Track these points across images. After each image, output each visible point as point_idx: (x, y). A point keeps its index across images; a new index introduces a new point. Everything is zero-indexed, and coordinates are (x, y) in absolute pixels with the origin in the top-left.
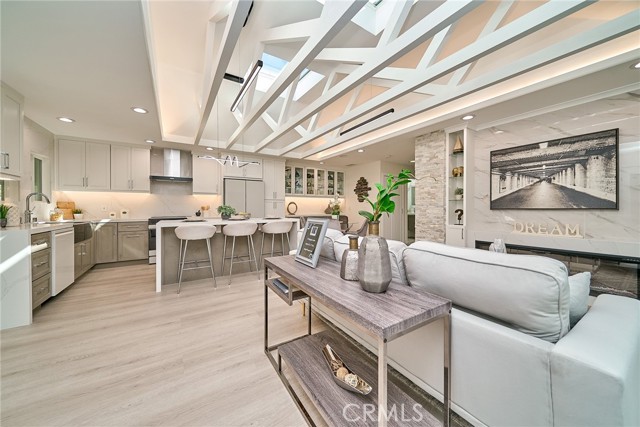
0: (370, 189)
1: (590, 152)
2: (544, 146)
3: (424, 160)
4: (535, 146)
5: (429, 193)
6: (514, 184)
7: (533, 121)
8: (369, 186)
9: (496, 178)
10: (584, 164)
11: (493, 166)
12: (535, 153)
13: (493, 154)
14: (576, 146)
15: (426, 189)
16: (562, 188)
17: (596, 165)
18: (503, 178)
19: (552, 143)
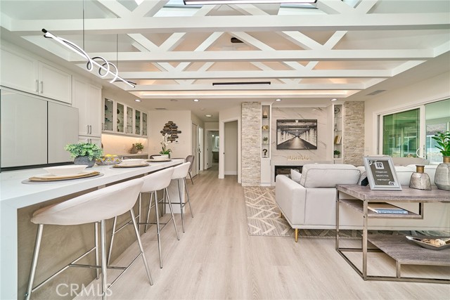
0: (180, 132)
1: (310, 127)
2: (297, 121)
3: (248, 118)
4: (294, 121)
5: (252, 139)
6: (287, 137)
7: (293, 109)
8: (178, 130)
9: (279, 133)
10: (309, 131)
11: (278, 127)
12: (294, 124)
13: (278, 121)
14: (307, 124)
15: (250, 137)
16: (303, 140)
17: (312, 131)
18: (282, 134)
19: (300, 121)
